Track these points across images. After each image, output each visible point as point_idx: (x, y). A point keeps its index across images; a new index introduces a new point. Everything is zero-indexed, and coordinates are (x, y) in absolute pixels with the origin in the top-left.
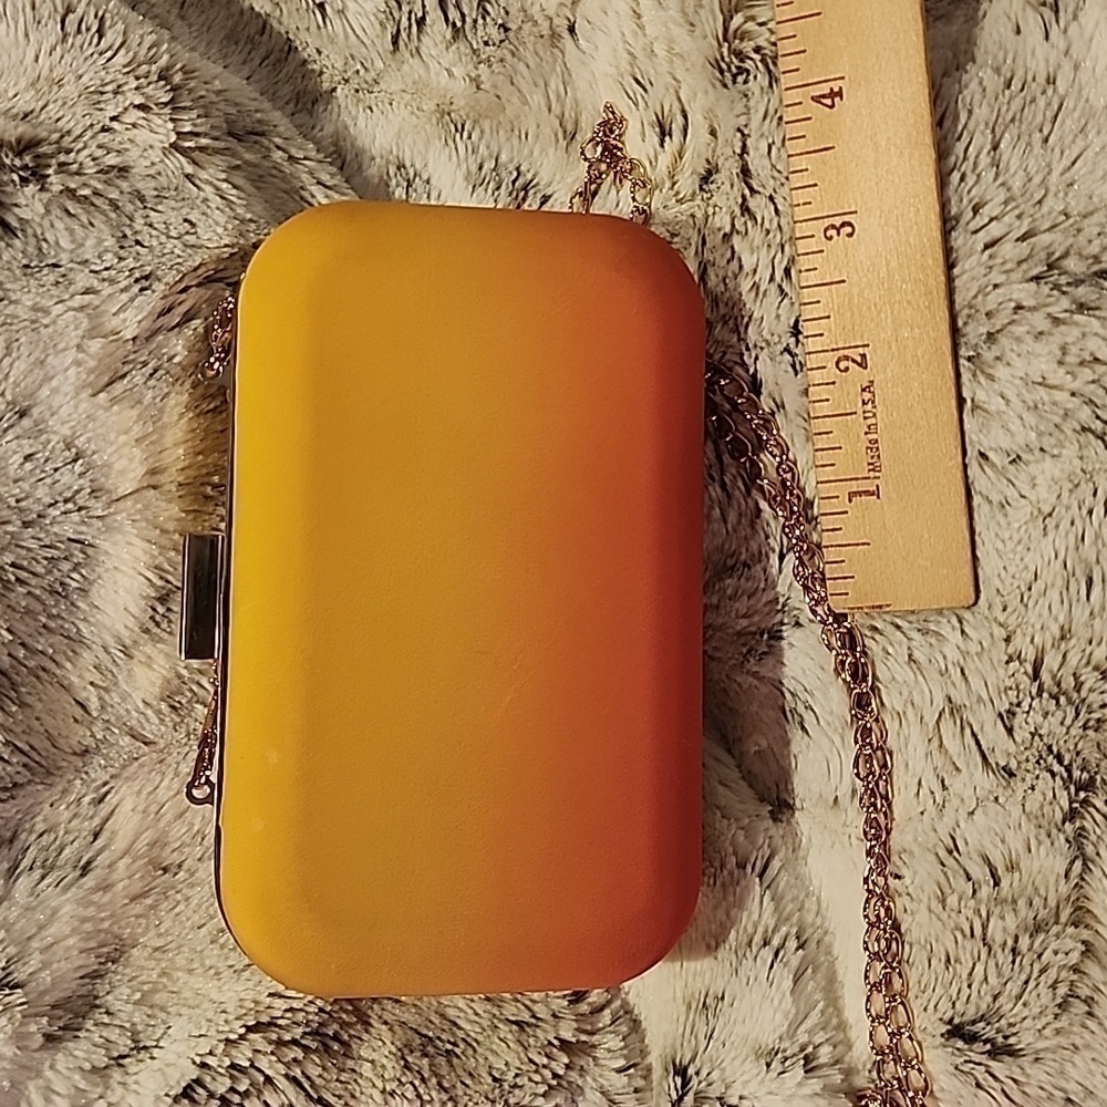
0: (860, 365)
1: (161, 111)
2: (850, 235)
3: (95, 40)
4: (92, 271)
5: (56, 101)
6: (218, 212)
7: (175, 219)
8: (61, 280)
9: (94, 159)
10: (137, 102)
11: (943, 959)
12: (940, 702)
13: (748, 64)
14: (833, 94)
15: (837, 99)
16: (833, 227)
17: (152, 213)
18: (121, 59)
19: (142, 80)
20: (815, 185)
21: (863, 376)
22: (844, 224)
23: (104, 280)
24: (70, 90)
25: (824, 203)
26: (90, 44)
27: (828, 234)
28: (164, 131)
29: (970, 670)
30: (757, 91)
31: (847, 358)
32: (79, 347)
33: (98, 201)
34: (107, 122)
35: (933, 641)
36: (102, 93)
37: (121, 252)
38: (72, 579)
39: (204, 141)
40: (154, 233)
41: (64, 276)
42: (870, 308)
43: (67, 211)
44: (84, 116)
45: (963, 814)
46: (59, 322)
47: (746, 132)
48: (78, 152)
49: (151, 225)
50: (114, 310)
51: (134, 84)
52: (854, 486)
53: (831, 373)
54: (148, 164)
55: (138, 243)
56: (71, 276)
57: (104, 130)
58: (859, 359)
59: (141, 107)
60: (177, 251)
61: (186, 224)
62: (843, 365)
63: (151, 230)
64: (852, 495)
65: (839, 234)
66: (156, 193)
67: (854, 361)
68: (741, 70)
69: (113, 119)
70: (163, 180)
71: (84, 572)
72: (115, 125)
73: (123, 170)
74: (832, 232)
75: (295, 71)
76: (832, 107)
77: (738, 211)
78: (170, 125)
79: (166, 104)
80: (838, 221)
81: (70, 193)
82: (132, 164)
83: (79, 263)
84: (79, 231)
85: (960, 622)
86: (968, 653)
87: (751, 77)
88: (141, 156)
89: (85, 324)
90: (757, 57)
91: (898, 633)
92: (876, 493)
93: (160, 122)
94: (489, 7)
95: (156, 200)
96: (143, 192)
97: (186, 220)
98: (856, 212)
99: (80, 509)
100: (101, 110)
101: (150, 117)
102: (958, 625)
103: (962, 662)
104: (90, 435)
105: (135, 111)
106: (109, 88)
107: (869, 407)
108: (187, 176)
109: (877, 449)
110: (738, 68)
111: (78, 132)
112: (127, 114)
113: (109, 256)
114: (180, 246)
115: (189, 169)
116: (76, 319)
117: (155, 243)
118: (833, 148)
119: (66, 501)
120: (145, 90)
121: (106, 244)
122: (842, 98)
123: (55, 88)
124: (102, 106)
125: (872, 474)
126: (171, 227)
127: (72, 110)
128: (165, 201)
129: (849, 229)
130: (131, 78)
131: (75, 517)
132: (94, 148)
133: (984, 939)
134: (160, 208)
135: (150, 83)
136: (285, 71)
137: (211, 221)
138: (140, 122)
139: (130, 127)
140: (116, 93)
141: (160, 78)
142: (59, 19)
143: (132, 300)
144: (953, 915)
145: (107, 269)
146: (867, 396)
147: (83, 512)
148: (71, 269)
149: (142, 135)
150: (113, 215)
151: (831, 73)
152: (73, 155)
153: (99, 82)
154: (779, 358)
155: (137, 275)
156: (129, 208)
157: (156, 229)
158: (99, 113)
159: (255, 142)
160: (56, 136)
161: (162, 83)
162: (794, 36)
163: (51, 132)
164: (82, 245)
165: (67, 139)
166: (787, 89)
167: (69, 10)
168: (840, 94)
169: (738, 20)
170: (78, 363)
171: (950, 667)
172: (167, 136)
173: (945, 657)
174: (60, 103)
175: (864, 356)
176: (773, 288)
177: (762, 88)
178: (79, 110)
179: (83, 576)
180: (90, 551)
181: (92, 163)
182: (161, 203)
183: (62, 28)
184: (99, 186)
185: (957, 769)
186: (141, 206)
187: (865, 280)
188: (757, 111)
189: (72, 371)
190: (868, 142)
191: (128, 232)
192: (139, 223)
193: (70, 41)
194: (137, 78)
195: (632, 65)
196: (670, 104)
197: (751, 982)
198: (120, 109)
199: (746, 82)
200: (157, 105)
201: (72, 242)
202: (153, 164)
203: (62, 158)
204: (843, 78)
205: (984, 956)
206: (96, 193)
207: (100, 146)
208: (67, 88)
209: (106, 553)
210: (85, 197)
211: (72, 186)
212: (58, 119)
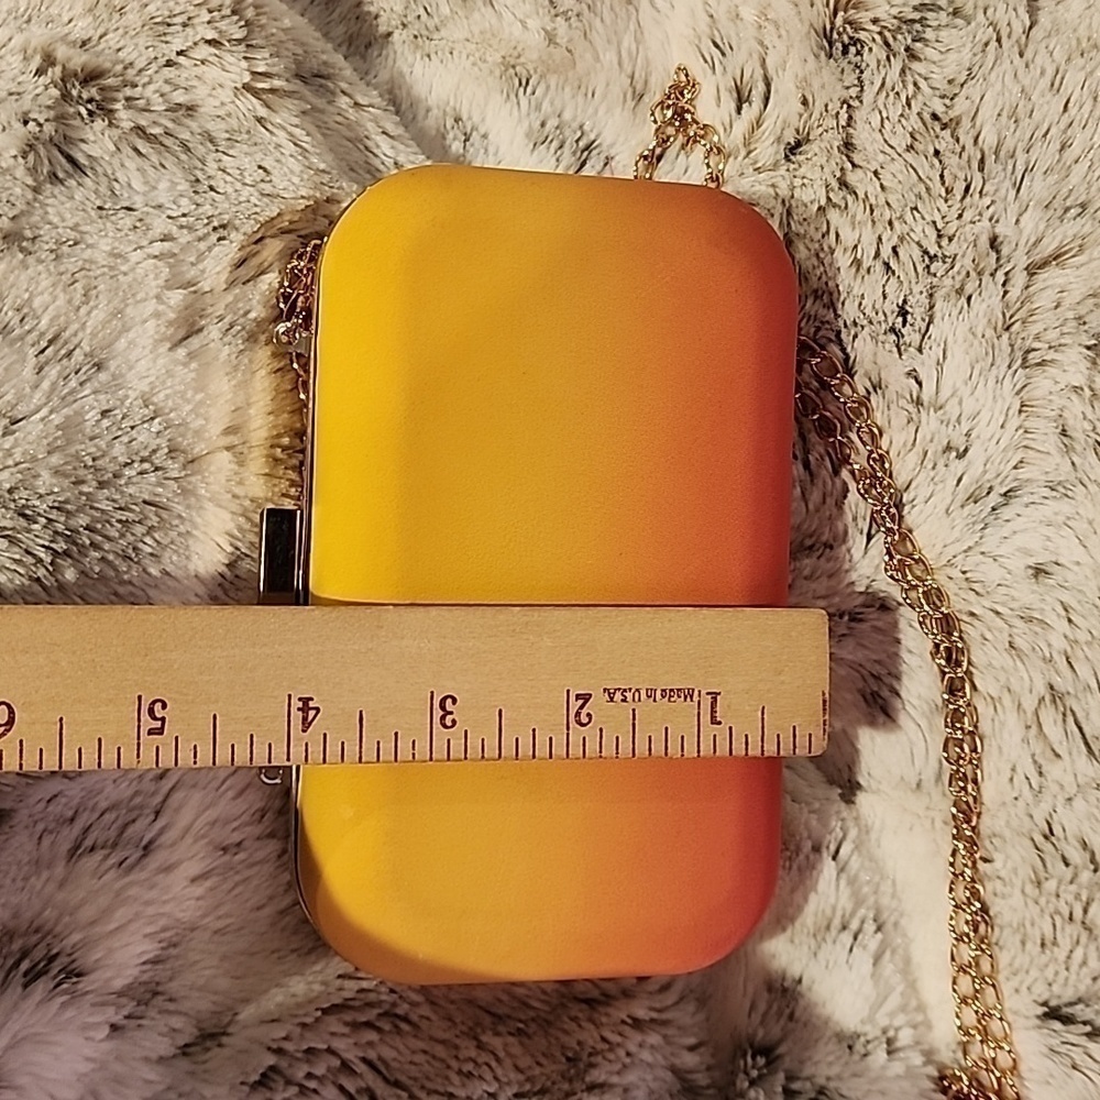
1: (234, 48)
4: (169, 217)
5: (117, 29)
6: (292, 160)
7: (249, 164)
8: (138, 224)
9: (162, 95)
10: (209, 37)
11: (1039, 942)
12: (1041, 689)
13: (862, 35)
17: (225, 158)
19: (215, 14)
23: (182, 227)
24: (133, 19)
28: (238, 70)
29: (1077, 659)
30: (873, 65)
32: (159, 298)
33: (168, 141)
34: (173, 56)
35: (1038, 629)
36: (169, 25)
37: (197, 197)
38: (145, 543)
39: (277, 83)
40: (229, 178)
41: (140, 220)
43: (136, 150)
44: (147, 48)
45: (1061, 800)
46: (138, 271)
47: (855, 103)
48: (144, 85)
49: (224, 171)
50: (192, 260)
51: (207, 17)
54: (218, 104)
55: (212, 188)
56: (148, 220)
57: (169, 64)
59: (209, 42)
60: (253, 200)
61: (261, 171)
63: (225, 175)
66: (227, 136)
68: (855, 41)
69: (180, 53)
70: (234, 123)
71: (156, 535)
72: (181, 59)
73: (190, 109)
75: (349, 11)
77: (835, 185)
78: (244, 64)
79: (239, 41)
81: (139, 130)
82: (200, 103)
83: (155, 207)
84: (151, 171)
85: (1066, 610)
86: (1076, 642)
87: (866, 49)
88: (210, 95)
89: (165, 273)
90: (876, 29)
91: (998, 620)
93: (232, 60)
95: (229, 143)
96: (213, 134)
97: (260, 167)
99: (157, 469)
100: (167, 42)
101: (223, 54)
102: (1064, 613)
103: (1069, 649)
104: (168, 391)
105: (206, 47)
106: (176, 20)
108: (260, 120)
110: (851, 38)
111: (142, 65)
112: (197, 49)
113: (184, 201)
114: (256, 194)
115: (262, 112)
116: (156, 267)
117: (230, 190)
119: (143, 461)
120: (217, 25)
121: (179, 188)
123: (117, 16)
124: (168, 38)
126: (246, 174)
127: (135, 41)
128: (238, 145)
130: (204, 12)
131: (152, 477)
132: (160, 83)
133: (1083, 923)
134: (231, 152)
135: (223, 17)
136: (338, 11)
137: (285, 169)
138: (210, 59)
139: (199, 63)
140: (185, 25)
141: (234, 12)
143: (210, 249)
144: (1054, 899)
145: (184, 215)
147: (160, 473)
148: (148, 214)
149: (211, 73)
150: (183, 157)
152: (139, 89)
153: (167, 13)
154: (881, 338)
155: (216, 224)
156: (200, 151)
157: (229, 174)
158: (164, 45)
159: (321, 86)
160: (119, 68)
161: (236, 18)
163: (114, 63)
164: (154, 188)
165: (131, 72)
170: (157, 315)
171: (1055, 655)
172: (241, 75)
173: (1049, 645)
174: (121, 31)
176: (879, 267)
177: (879, 61)
178: (142, 41)
179: (156, 541)
180: (164, 514)
181: (161, 100)
182: (232, 147)
184: (170, 125)
185: (1058, 756)
186: (214, 148)
188: (872, 84)
189: (151, 324)
191: (200, 175)
192: (212, 167)
194: (210, 11)
195: (711, 27)
196: (753, 71)
198: (190, 44)
199: (858, 53)
200: (229, 41)
201: (146, 183)
202: (223, 104)
203: (128, 92)
205: (1084, 939)
206: (167, 133)
207: (167, 82)
208: (130, 16)
209: (180, 516)
210: (155, 136)
211: (143, 123)
212: (119, 50)
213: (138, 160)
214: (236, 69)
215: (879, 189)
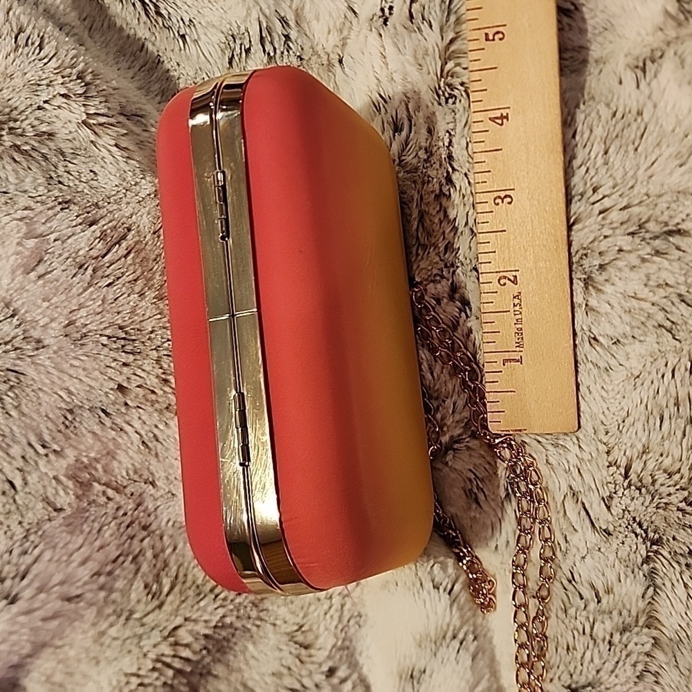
0: (513, 282)
1: (77, 99)
2: (510, 203)
3: (37, 51)
4: (30, 197)
5: (8, 88)
6: (111, 166)
7: (84, 169)
8: (9, 201)
9: (32, 127)
10: (62, 93)
11: (565, 647)
12: (565, 488)
13: (456, 92)
14: (502, 117)
15: (505, 120)
16: (499, 197)
17: (70, 165)
18: (53, 64)
19: (66, 79)
20: (489, 171)
21: (515, 289)
22: (506, 197)
23: (38, 202)
24: (18, 81)
25: (495, 183)
26: (33, 53)
27: (497, 201)
28: (79, 112)
29: (584, 470)
30: (462, 110)
31: (505, 277)
32: (19, 244)
34: (42, 104)
35: (561, 452)
36: (39, 85)
37: (49, 186)
38: (8, 396)
39: (102, 120)
40: (71, 177)
41: (11, 199)
42: (520, 248)
43: (14, 159)
44: (26, 99)
45: (578, 558)
46: (7, 228)
47: (453, 133)
48: (22, 121)
49: (68, 172)
50: (43, 221)
51: (61, 81)
52: (507, 356)
53: (495, 286)
54: (67, 132)
55: (60, 182)
56: (16, 199)
57: (39, 108)
58: (512, 278)
59: (64, 96)
60: (86, 191)
61: (91, 174)
62: (502, 282)
63: (69, 176)
64: (505, 361)
65: (503, 202)
66: (72, 151)
67: (509, 279)
68: (452, 96)
69: (45, 102)
70: (77, 143)
71: (16, 391)
72: (46, 106)
73: (51, 135)
74: (499, 201)
75: (161, 76)
76: (502, 124)
77: (444, 181)
78: (83, 109)
79: (80, 95)
80: (502, 194)
81: (17, 148)
82: (57, 131)
83: (21, 192)
84: (22, 172)
85: (578, 440)
86: (583, 459)
87: (458, 100)
88: (63, 127)
89: (24, 229)
90: (462, 88)
91: (539, 446)
92: (520, 361)
93: (76, 106)
95: (72, 156)
96: (64, 150)
97: (91, 171)
98: (513, 189)
99: (16, 349)
100: (38, 95)
101: (71, 102)
102: (576, 442)
103: (579, 464)
104: (24, 300)
105: (61, 98)
106: (44, 82)
107: (517, 308)
108: (92, 142)
109: (522, 334)
110: (450, 94)
111: (23, 109)
112: (55, 100)
114: (88, 187)
115: (93, 138)
116: (18, 226)
117: (71, 184)
118: (501, 150)
119: (7, 343)
120: (68, 85)
121: (39, 181)
122: (508, 120)
123: (8, 80)
124: (39, 93)
125: (518, 349)
126: (82, 175)
127: (19, 94)
128: (79, 157)
129: (509, 200)
130: (59, 77)
131: (13, 354)
132: (33, 119)
133: (591, 636)
134: (74, 161)
135: (71, 81)
136: (155, 75)
137: (107, 172)
138: (63, 105)
139: (56, 108)
140: (48, 85)
141: (78, 78)
142: (14, 36)
143: (56, 215)
144: (573, 621)
145: (40, 196)
146: (516, 301)
147: (18, 351)
148: (16, 195)
149: (64, 114)
150: (44, 163)
151: (502, 104)
152: (19, 122)
153: (37, 78)
155: (60, 200)
156: (54, 160)
157: (71, 175)
158: (36, 97)
159: (138, 121)
160: (7, 110)
161: (79, 81)
162: (480, 80)
163: (5, 107)
164: (23, 181)
165: (15, 112)
166: (474, 112)
167: (21, 30)
168: (507, 117)
169: (450, 65)
170: (17, 253)
171: (572, 468)
172: (81, 115)
173: (568, 462)
174: (11, 89)
175: (515, 277)
176: (467, 231)
177: (464, 108)
178: (23, 95)
179: (16, 394)
180: (22, 378)
181: (31, 129)
182: (76, 158)
183: (15, 42)
184: (36, 144)
185: (575, 530)
186: (62, 159)
187: (518, 231)
188: (460, 121)
189: (13, 258)
190: (523, 147)
191: (54, 175)
192: (61, 170)
193: (20, 50)
194: (63, 77)
195: (378, 86)
196: (402, 112)
197: (445, 661)
198: (51, 96)
199: (454, 103)
200: (75, 95)
201: (17, 178)
202: (71, 132)
203: (12, 124)
204: (509, 108)
205: (591, 646)
206: (33, 149)
207: (37, 119)
208: (16, 80)
209: (33, 379)
210: (25, 151)
211: (19, 143)
212: (9, 100)
213: (14, 164)
214: (77, 112)
215: (467, 184)
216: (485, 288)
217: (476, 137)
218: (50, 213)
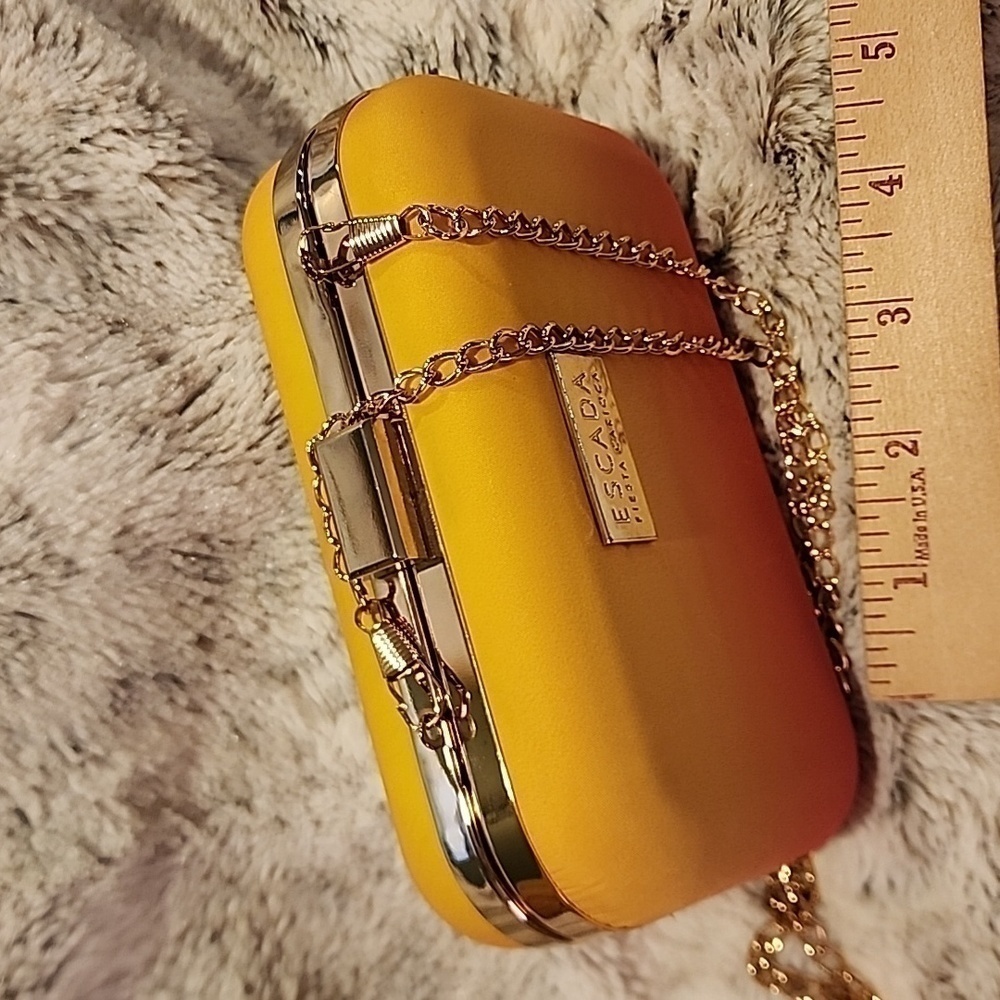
0: (910, 451)
1: (139, 138)
2: (905, 321)
3: (72, 53)
4: (57, 311)
5: (16, 116)
8: (20, 316)
9: (57, 182)
10: (116, 126)
13: (793, 145)
14: (891, 182)
15: (896, 187)
16: (887, 312)
17: (122, 253)
18: (98, 77)
19: (122, 103)
20: (870, 270)
21: (913, 463)
22: (898, 311)
23: (71, 321)
24: (35, 105)
25: (877, 288)
26: (65, 58)
27: (882, 319)
28: (144, 157)
30: (808, 174)
31: (897, 443)
32: (37, 390)
33: (61, 232)
34: (77, 144)
36: (74, 112)
37: (89, 295)
40: (124, 277)
41: (24, 313)
42: (923, 395)
43: (25, 240)
44: (49, 136)
46: (16, 363)
47: (793, 210)
48: (39, 172)
49: (119, 268)
50: (80, 350)
51: (115, 106)
52: (901, 573)
53: (880, 458)
55: (105, 286)
56: (32, 313)
57: (71, 150)
58: (910, 445)
59: (118, 131)
61: (158, 268)
62: (892, 450)
63: (120, 274)
64: (897, 582)
65: (893, 320)
66: (127, 225)
67: (905, 447)
68: (785, 150)
69: (84, 140)
72: (85, 147)
73: (89, 196)
74: (887, 318)
76: (891, 194)
78: (149, 153)
79: (144, 132)
80: (892, 306)
81: (29, 220)
82: (100, 189)
83: (40, 301)
84: (39, 265)
87: (798, 158)
88: (113, 181)
89: (46, 364)
90: (807, 140)
92: (923, 581)
93: (138, 148)
94: (500, 71)
95: (126, 234)
96: (112, 223)
98: (911, 299)
100: (70, 130)
101: (127, 141)
105: (114, 135)
106: (83, 107)
107: (918, 494)
109: (926, 536)
110: (783, 147)
111: (39, 152)
112: (104, 137)
113: (75, 298)
114: (152, 296)
115: (163, 198)
116: (36, 359)
117: (125, 290)
118: (890, 234)
120: (125, 114)
121: (70, 283)
122: (901, 187)
123: (18, 102)
124: (72, 126)
125: (920, 561)
127: (36, 127)
129: (905, 316)
130: (112, 100)
131: (25, 585)
132: (58, 169)
134: (129, 246)
135: (129, 107)
138: (117, 146)
139: (105, 150)
140: (91, 112)
141: (138, 102)
142: (31, 28)
146: (917, 483)
148: (33, 307)
149: (116, 159)
150: (76, 250)
151: (890, 161)
152: (32, 175)
153: (71, 99)
156: (94, 242)
158: (67, 134)
160: (12, 153)
161: (141, 108)
162: (854, 121)
163: (7, 148)
164: (42, 282)
165: (26, 158)
166: (843, 173)
167: (44, 18)
168: (899, 182)
169: (785, 102)
174: (21, 118)
175: (915, 443)
176: (822, 373)
177: (813, 171)
178: (43, 128)
181: (55, 187)
182: (132, 239)
183: (35, 39)
184: (63, 214)
186: (109, 241)
187: (918, 368)
188: (808, 192)
190: (927, 231)
191: (93, 271)
192: (106, 263)
193: (43, 52)
194: (118, 100)
198: (95, 132)
199: (790, 162)
200: (134, 131)
201: (32, 276)
204: (903, 167)
206: (61, 224)
207: (65, 167)
208: (32, 103)
210: (47, 227)
211: (33, 212)
212: (18, 136)
213: (27, 251)
214: (141, 156)
216: (865, 460)
217: (848, 214)
218: (92, 337)
